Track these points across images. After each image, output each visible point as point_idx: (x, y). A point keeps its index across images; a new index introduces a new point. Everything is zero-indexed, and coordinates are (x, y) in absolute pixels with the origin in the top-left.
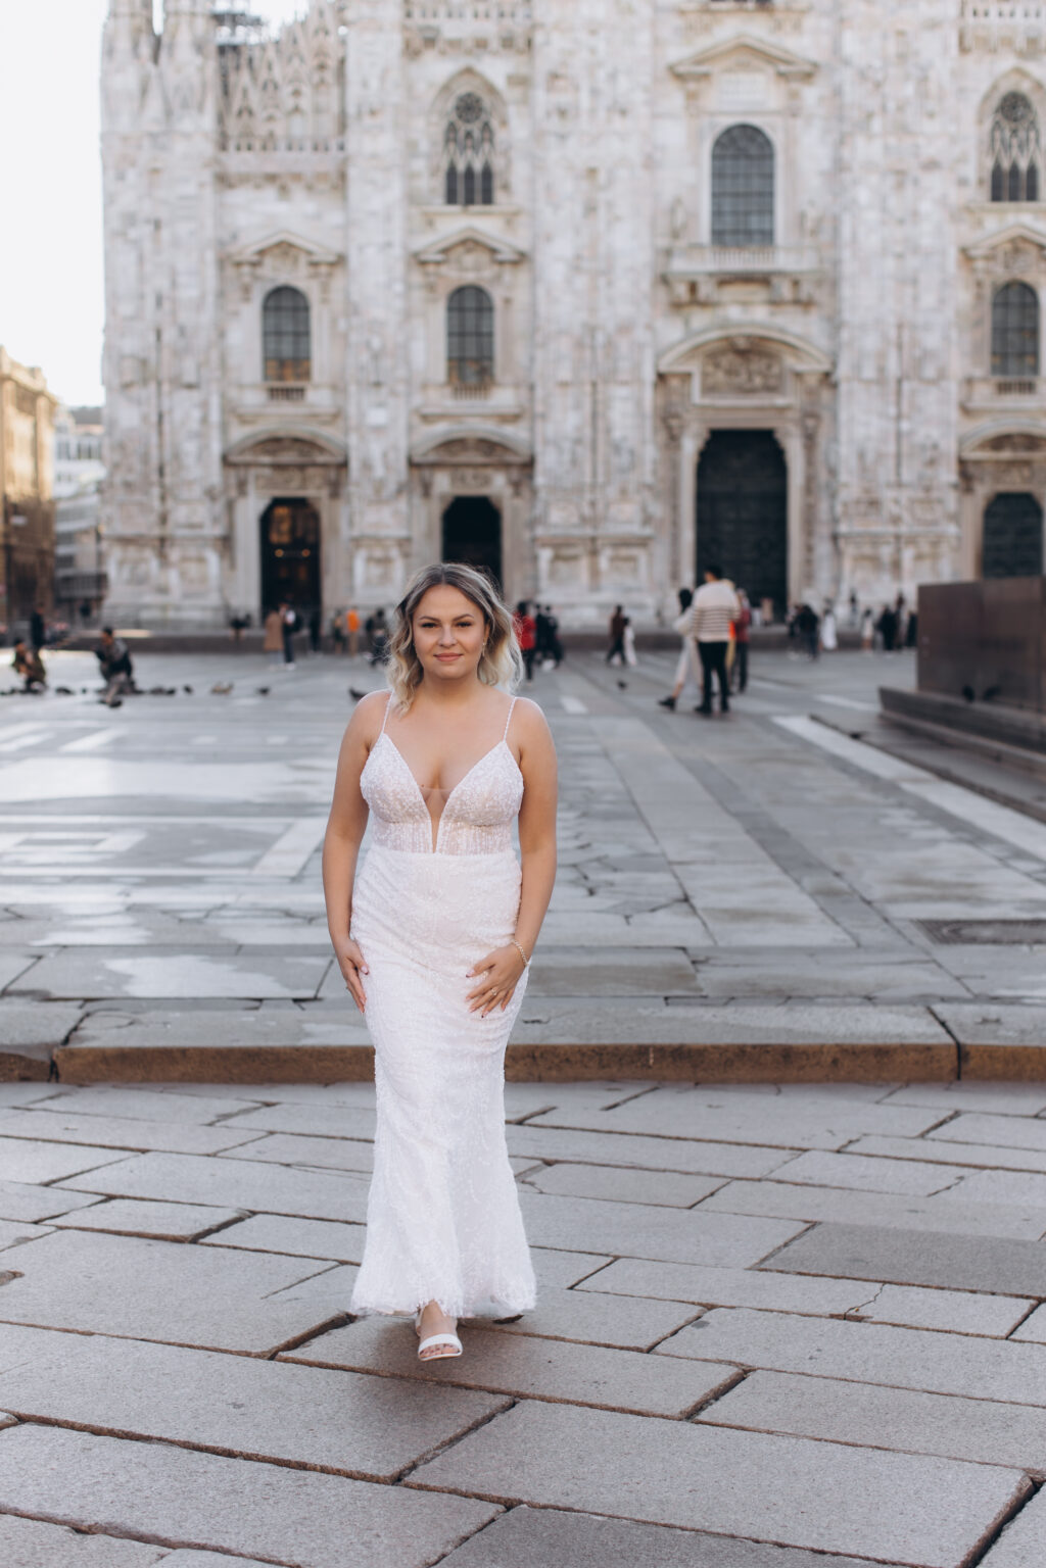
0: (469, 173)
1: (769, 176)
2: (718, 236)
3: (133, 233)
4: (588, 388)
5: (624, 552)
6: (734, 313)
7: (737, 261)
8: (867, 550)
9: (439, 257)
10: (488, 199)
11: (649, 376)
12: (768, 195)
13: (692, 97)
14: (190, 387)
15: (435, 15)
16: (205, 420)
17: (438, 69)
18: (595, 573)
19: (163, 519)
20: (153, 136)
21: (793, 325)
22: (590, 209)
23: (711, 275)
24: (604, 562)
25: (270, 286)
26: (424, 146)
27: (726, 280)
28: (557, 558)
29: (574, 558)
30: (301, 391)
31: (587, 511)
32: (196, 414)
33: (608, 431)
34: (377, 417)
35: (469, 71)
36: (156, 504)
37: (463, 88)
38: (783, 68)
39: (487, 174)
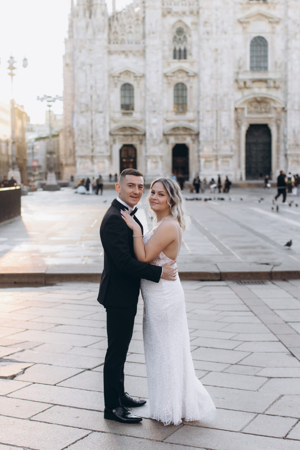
0: (180, 51)
1: (266, 51)
2: (252, 68)
3: (84, 68)
4: (215, 112)
5: (225, 159)
6: (256, 90)
7: (258, 75)
8: (295, 158)
9: (172, 75)
10: (185, 58)
11: (233, 108)
12: (266, 57)
13: (244, 28)
14: (100, 112)
15: (171, 4)
16: (105, 122)
17: (171, 20)
18: (217, 166)
19: (93, 151)
20: (90, 40)
21: (273, 94)
22: (216, 61)
23: (250, 79)
24: (219, 162)
25: (122, 83)
26: (167, 42)
27: (254, 81)
28: (206, 161)
29: (211, 161)
30: (131, 113)
31: (215, 147)
32: (102, 120)
33: (221, 124)
34: (154, 121)
35: (180, 21)
36: (91, 146)
37: (178, 26)
38: (271, 20)
39: (185, 51)
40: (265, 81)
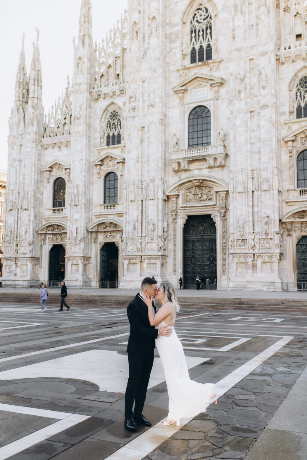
0: (114, 136)
1: (209, 123)
2: (191, 146)
3: (15, 165)
4: (140, 202)
5: (152, 261)
6: (196, 172)
7: (195, 153)
8: (242, 260)
9: (100, 163)
10: (119, 142)
11: (161, 196)
12: (208, 130)
13: (182, 99)
14: (26, 209)
15: (101, 87)
16: (29, 220)
17: (103, 104)
18: (142, 269)
19: (17, 251)
20: (22, 135)
21: (217, 175)
22: (142, 141)
23: (184, 159)
24: (145, 265)
25: (55, 178)
27: (192, 161)
28: (129, 263)
29: (135, 263)
31: (139, 246)
32: (27, 218)
33: (147, 217)
34: (76, 216)
35: (112, 103)
36: (15, 247)
37: (111, 109)
39: (119, 135)
40: (204, 159)
